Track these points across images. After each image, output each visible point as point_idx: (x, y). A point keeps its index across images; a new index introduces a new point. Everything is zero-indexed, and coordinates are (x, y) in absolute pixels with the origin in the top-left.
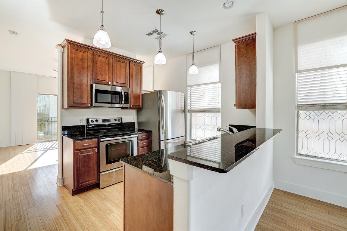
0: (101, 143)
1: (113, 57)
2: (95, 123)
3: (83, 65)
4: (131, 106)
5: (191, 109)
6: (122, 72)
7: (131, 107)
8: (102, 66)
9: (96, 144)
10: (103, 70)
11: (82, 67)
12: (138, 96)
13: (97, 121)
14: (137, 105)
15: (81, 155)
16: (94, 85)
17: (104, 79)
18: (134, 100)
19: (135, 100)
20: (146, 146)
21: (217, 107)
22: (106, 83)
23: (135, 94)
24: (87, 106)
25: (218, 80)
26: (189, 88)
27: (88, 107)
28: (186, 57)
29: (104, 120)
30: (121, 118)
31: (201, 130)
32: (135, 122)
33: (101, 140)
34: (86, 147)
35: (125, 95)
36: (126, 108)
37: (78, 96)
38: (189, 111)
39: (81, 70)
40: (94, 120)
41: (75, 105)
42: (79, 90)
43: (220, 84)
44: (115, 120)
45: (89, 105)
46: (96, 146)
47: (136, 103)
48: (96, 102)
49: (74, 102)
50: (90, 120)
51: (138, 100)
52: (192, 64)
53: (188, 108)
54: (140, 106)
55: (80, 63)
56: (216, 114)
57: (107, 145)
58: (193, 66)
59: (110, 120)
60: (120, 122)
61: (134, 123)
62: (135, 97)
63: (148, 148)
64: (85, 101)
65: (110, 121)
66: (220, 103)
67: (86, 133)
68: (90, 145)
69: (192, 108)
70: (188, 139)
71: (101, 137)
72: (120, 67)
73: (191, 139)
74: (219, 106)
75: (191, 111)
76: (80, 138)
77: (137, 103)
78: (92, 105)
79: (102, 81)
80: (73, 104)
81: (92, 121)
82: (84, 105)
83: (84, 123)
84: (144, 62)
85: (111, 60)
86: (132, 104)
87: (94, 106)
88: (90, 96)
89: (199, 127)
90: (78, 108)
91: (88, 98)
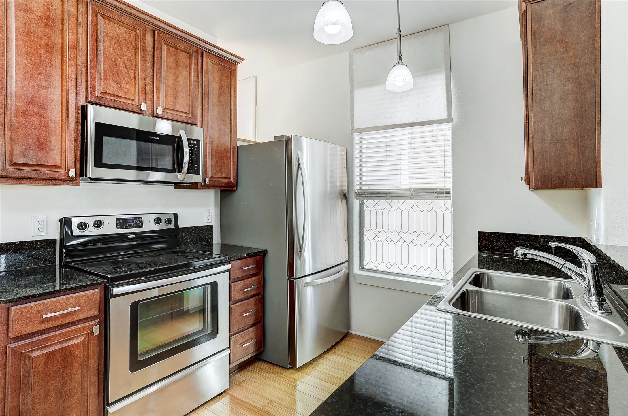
0: (112, 301)
1: (154, 31)
2: (91, 231)
3: (49, 36)
4: (207, 179)
5: (361, 189)
6: (180, 79)
7: (207, 182)
8: (119, 50)
9: (97, 307)
10: (122, 66)
11: (48, 45)
12: (225, 151)
13: (98, 224)
14: (224, 176)
15: (33, 355)
16: (91, 109)
17: (126, 93)
18: (214, 163)
19: (217, 162)
20: (253, 296)
21: (442, 186)
22: (130, 107)
23: (217, 147)
24: (63, 176)
25: (444, 115)
26: (356, 136)
27: (68, 181)
28: (351, 56)
29: (122, 223)
30: (175, 215)
31: (392, 244)
32: (212, 226)
33: (116, 290)
34: (58, 323)
35: (189, 147)
36: (193, 186)
37: (30, 141)
38: (358, 196)
39: (42, 52)
40: (90, 222)
41: (15, 173)
42: (35, 119)
43: (449, 126)
44: (158, 221)
45: (72, 173)
46: (96, 313)
47: (220, 171)
48: (99, 163)
49: (11, 160)
50: (75, 222)
51: (226, 162)
52: (397, 61)
53: (356, 187)
54: (232, 180)
55: (41, 31)
56: (437, 203)
57: (135, 307)
58: (399, 66)
59: (142, 222)
60: (172, 226)
61: (210, 228)
62: (217, 153)
63: (256, 300)
64: (55, 158)
65: (140, 224)
66: (450, 175)
67: (58, 263)
68: (74, 312)
69: (364, 188)
70: (356, 270)
71: (114, 280)
72: (177, 65)
73: (362, 268)
74: (447, 183)
75: (363, 195)
76: (31, 292)
77: (222, 172)
78: (82, 172)
79: (116, 99)
80: (7, 166)
81: (82, 226)
82: (53, 173)
83: (54, 234)
84: (242, 59)
85: (149, 38)
86: (210, 175)
87: (88, 176)
88: (76, 143)
89: (373, 235)
90: (29, 181)
91: (66, 150)
